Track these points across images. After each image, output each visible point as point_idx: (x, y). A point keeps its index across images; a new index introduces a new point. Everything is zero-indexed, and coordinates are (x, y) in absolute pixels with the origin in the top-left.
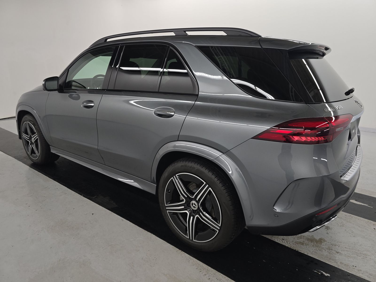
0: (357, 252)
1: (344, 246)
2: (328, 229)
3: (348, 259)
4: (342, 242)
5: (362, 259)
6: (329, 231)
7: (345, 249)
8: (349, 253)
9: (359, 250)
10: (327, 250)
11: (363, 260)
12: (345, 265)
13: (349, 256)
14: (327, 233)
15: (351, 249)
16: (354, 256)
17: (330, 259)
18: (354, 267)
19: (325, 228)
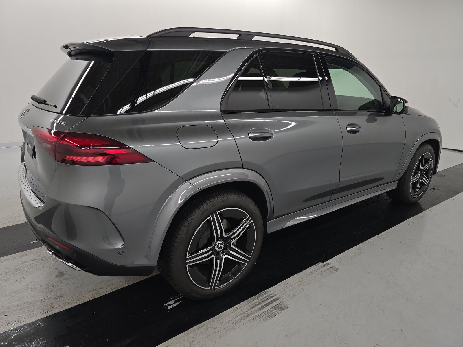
0: (17, 272)
1: (32, 269)
2: (60, 273)
3: (23, 261)
4: (37, 271)
5: (10, 269)
6: (57, 272)
7: (29, 267)
8: (25, 266)
9: (16, 274)
10: (45, 255)
11: (8, 269)
12: (23, 256)
13: (23, 263)
14: (57, 269)
15: (24, 270)
16: (19, 267)
17: (38, 251)
18: (14, 259)
19: (63, 272)
